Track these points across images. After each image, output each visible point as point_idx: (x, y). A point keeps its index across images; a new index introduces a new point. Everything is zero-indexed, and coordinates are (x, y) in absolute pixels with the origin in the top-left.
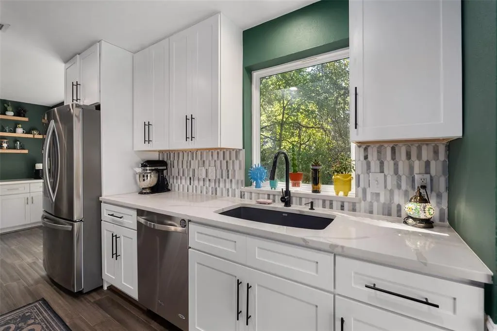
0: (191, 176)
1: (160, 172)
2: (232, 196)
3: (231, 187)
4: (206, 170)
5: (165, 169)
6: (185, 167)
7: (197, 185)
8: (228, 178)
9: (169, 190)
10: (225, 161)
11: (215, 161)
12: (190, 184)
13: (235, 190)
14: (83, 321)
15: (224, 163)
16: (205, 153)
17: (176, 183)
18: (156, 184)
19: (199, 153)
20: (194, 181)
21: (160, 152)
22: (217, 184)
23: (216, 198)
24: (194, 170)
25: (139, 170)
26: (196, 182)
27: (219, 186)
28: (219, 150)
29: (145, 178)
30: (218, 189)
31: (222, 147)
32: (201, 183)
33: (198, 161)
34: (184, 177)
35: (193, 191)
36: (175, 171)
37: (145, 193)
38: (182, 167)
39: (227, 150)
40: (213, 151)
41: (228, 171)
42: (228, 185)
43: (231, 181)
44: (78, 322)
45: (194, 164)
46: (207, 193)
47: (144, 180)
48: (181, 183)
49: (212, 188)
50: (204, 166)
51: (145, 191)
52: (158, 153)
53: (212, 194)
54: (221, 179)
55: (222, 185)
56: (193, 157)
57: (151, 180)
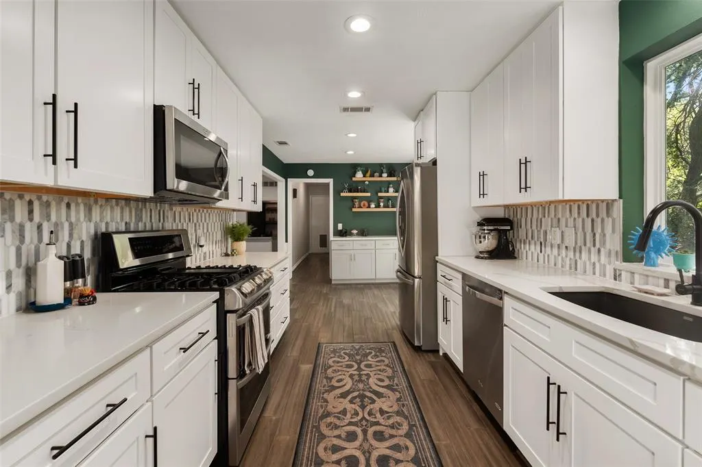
0: (542, 240)
1: (501, 235)
2: (600, 276)
3: (599, 261)
4: (562, 232)
5: (509, 230)
6: (534, 227)
7: (549, 253)
8: (594, 245)
9: (515, 258)
10: (590, 220)
11: (575, 219)
12: (541, 252)
13: (604, 265)
14: (417, 371)
15: (588, 222)
16: (560, 207)
17: (524, 249)
18: (496, 248)
19: (552, 206)
20: (545, 247)
21: (506, 207)
22: (578, 254)
23: (576, 274)
24: (546, 232)
25: (475, 229)
26: (548, 249)
27: (580, 258)
28: (580, 203)
29: (482, 240)
30: (579, 260)
31: (566, 198)
32: (555, 251)
33: (552, 219)
34: (533, 242)
35: (544, 262)
36: (522, 233)
37: (482, 258)
38: (531, 227)
39: (592, 203)
40: (572, 203)
41: (594, 235)
42: (594, 258)
43: (599, 250)
44: (414, 371)
45: (547, 222)
46: (562, 267)
47: (480, 242)
48: (529, 250)
49: (571, 259)
50: (558, 227)
51: (482, 256)
52: (503, 208)
53: (570, 268)
54: (583, 247)
55: (584, 255)
56: (544, 213)
57: (489, 242)
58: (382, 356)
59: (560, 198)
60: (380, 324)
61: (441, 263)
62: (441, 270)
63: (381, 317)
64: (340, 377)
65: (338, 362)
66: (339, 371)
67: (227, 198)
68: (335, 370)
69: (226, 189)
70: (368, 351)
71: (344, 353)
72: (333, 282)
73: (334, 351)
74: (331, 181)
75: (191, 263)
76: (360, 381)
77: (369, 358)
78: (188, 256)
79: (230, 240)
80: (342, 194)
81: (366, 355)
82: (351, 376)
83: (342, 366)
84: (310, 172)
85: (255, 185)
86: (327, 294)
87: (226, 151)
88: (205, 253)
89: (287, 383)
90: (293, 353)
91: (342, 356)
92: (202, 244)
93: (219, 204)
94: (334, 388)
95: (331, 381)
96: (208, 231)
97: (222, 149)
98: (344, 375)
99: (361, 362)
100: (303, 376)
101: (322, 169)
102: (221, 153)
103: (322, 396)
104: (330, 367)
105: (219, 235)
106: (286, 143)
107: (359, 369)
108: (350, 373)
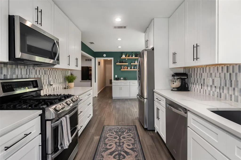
0: (202, 83)
1: (183, 80)
2: (235, 101)
3: (234, 94)
4: (213, 80)
5: (186, 78)
6: (198, 77)
7: (206, 89)
8: (231, 86)
9: (189, 91)
10: (229, 74)
11: (220, 74)
12: (202, 88)
13: (237, 96)
14: (145, 140)
15: (228, 75)
16: (212, 68)
17: (193, 86)
18: (180, 86)
19: (208, 68)
20: (204, 86)
21: (185, 68)
22: (221, 90)
23: (220, 100)
24: (204, 79)
25: (171, 78)
26: (206, 88)
27: (223, 92)
28: (223, 66)
29: (174, 82)
30: (222, 94)
31: (219, 63)
32: (209, 88)
33: (207, 73)
34: (198, 83)
35: (203, 93)
36: (192, 80)
37: (174, 91)
38: (197, 77)
39: (230, 65)
40: (218, 66)
41: (231, 81)
42: (231, 92)
43: (234, 89)
44: (143, 140)
45: (205, 75)
46: (213, 95)
47: (173, 84)
48: (196, 87)
49: (217, 92)
50: (211, 77)
51: (174, 90)
52: (183, 69)
53: (217, 97)
54: (225, 87)
55: (225, 91)
56: (204, 71)
57: (177, 84)
58: (130, 133)
59: (216, 63)
60: (130, 117)
61: (155, 93)
62: (156, 96)
63: (131, 114)
64: (111, 143)
65: (111, 135)
66: (111, 140)
67: (59, 63)
68: (109, 140)
69: (58, 60)
70: (124, 130)
71: (114, 131)
72: (113, 98)
73: (110, 130)
74: (112, 59)
75: (43, 93)
76: (120, 146)
77: (125, 133)
78: (41, 90)
79: (67, 82)
80: (117, 64)
81: (123, 132)
82: (116, 143)
83: (112, 138)
84: (105, 55)
85: (77, 59)
86: (110, 103)
87: (58, 43)
88: (54, 88)
89: (87, 146)
90: (92, 130)
91: (112, 132)
92: (51, 84)
93: (55, 67)
94: (107, 149)
95: (106, 146)
96: (55, 78)
97: (55, 41)
98: (113, 142)
99: (121, 135)
100: (95, 142)
101: (109, 54)
102: (54, 43)
103: (101, 154)
104: (107, 138)
105: (62, 80)
106: (93, 43)
107: (120, 139)
108: (115, 141)
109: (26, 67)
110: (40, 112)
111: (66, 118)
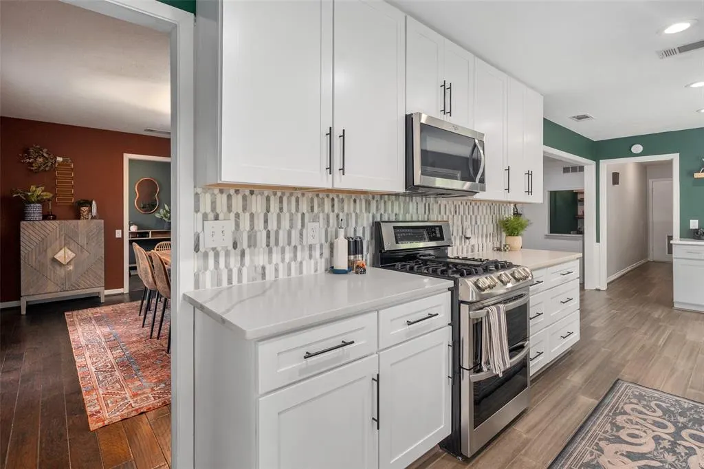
64: (637, 432)
65: (641, 413)
66: (637, 423)
67: (483, 189)
68: (631, 420)
69: (482, 181)
71: (656, 404)
72: (676, 306)
73: (640, 398)
74: (675, 157)
75: (452, 253)
76: (672, 450)
78: (449, 246)
79: (504, 234)
80: (697, 175)
82: (657, 439)
83: (645, 420)
84: (637, 148)
85: (529, 174)
86: (658, 320)
87: (482, 143)
88: (473, 246)
90: (575, 378)
91: (651, 407)
92: (468, 236)
93: (477, 196)
94: (619, 440)
95: (618, 431)
96: (476, 223)
97: (476, 141)
98: (645, 432)
99: (685, 427)
100: (579, 409)
101: (654, 143)
102: (475, 146)
103: (596, 441)
104: (625, 413)
105: (490, 228)
106: (587, 117)
107: (677, 435)
108: (656, 433)
109: (424, 199)
110: (451, 283)
111: (498, 309)
